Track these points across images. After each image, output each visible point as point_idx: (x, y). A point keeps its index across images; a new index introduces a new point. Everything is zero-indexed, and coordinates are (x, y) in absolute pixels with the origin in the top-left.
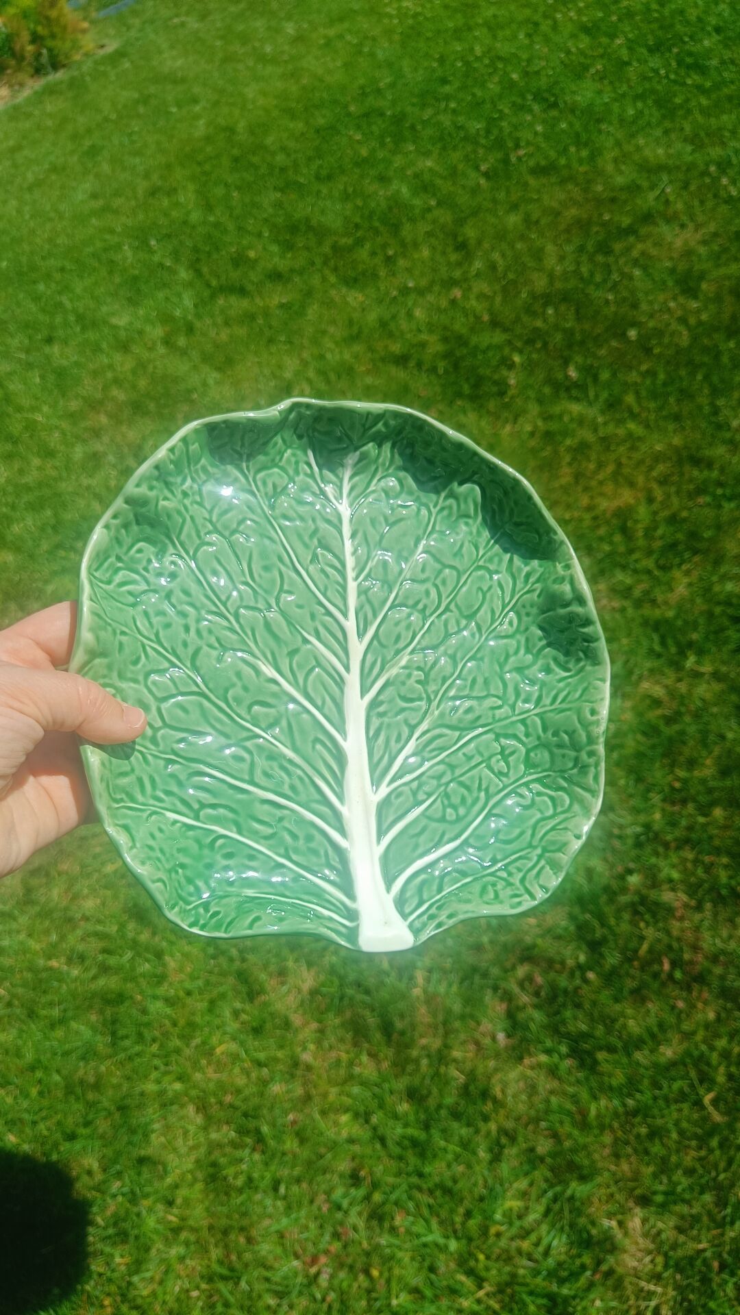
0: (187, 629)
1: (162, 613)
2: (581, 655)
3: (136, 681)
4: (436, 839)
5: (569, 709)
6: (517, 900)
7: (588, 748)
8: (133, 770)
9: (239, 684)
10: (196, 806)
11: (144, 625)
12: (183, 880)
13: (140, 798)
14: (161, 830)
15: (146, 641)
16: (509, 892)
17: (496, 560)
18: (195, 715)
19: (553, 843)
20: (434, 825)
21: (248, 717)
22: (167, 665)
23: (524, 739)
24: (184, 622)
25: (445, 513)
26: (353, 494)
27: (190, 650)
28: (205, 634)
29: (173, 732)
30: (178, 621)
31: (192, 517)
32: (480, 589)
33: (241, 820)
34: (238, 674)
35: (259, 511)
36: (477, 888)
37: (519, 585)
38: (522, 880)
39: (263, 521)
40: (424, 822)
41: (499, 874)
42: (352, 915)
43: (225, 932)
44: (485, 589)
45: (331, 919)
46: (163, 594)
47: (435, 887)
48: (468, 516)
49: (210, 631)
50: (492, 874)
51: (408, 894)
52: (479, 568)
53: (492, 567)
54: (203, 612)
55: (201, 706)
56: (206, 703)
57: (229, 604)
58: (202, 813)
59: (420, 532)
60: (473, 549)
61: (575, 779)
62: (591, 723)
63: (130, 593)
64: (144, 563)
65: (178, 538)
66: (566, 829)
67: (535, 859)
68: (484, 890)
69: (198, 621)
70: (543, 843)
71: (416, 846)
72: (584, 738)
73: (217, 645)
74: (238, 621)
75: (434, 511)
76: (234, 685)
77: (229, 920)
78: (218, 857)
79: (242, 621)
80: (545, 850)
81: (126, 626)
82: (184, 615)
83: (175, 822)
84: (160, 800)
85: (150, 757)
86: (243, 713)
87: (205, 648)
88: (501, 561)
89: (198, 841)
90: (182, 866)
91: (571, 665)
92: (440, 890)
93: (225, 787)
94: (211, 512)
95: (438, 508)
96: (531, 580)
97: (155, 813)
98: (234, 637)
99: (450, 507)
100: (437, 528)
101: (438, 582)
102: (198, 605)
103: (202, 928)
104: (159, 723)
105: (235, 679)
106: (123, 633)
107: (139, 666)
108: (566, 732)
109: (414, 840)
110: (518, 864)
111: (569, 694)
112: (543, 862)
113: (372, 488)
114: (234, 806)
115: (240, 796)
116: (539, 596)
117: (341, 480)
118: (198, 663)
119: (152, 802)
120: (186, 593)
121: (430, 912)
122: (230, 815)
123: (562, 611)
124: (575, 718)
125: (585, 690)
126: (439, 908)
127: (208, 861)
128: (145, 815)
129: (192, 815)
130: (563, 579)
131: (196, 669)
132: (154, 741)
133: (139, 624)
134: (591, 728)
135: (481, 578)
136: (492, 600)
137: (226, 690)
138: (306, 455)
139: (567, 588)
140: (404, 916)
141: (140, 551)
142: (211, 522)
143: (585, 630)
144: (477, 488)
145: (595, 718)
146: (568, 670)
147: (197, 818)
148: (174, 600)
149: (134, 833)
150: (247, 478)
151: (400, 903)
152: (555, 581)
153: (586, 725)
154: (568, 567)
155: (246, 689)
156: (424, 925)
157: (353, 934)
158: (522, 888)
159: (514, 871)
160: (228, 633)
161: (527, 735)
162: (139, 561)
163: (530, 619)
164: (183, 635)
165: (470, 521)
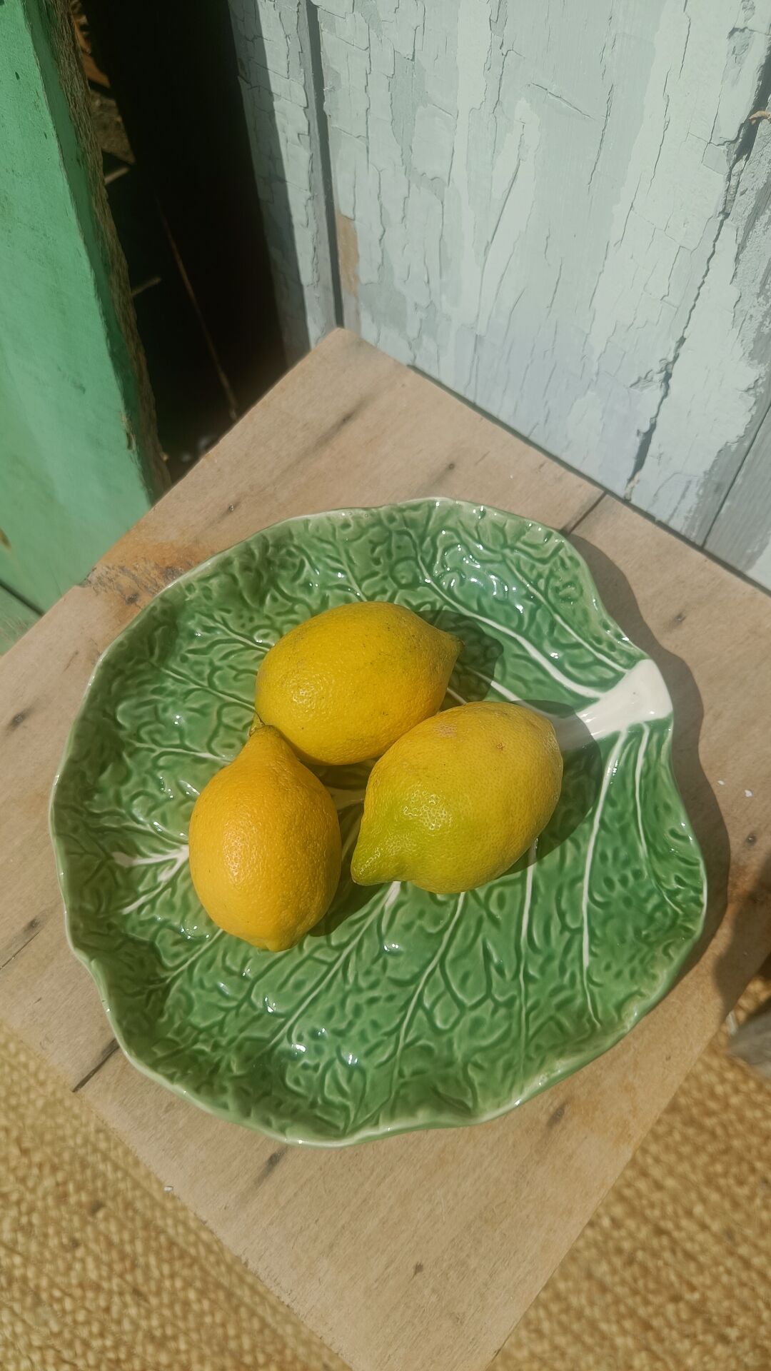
0: (372, 1001)
1: (363, 1037)
2: (283, 551)
3: (450, 1043)
4: (524, 662)
5: (347, 553)
6: (568, 562)
7: (385, 522)
8: (552, 1018)
9: (418, 923)
10: (567, 935)
11: (383, 1053)
12: (653, 928)
13: (579, 1001)
14: (608, 967)
15: (401, 1045)
16: (560, 572)
17: (198, 668)
18: (466, 964)
19: (495, 538)
20: (511, 670)
21: (452, 903)
22: (420, 1013)
23: (389, 594)
24: (365, 1007)
25: (158, 737)
26: (162, 848)
27: (395, 990)
28: (372, 978)
29: (494, 985)
30: (368, 1015)
31: (242, 1030)
32: (235, 678)
33: (567, 880)
34: (408, 927)
35: (210, 954)
36: (563, 607)
37: (219, 635)
38: (543, 561)
39: (222, 946)
40: (509, 679)
41: (542, 588)
42: (636, 733)
43: (697, 864)
44: (234, 673)
45: (647, 754)
46: (339, 1040)
47: (576, 652)
48: (156, 710)
49: (368, 973)
50: (545, 595)
51: (593, 678)
52: (211, 684)
53: (207, 671)
54: (348, 987)
55: (454, 961)
56: (451, 955)
57: (330, 960)
58: (573, 926)
59: (187, 760)
60: (192, 696)
61: (421, 530)
62: (358, 524)
63: (349, 1080)
64: (309, 1072)
65: (269, 1041)
66: (476, 528)
67: (517, 553)
68: (566, 599)
69: (359, 990)
70: (498, 548)
71: (538, 681)
72: (376, 529)
73: (381, 961)
74: (347, 944)
75: (159, 750)
76: (421, 929)
77: (683, 865)
78: (614, 894)
79: (345, 939)
80: (505, 545)
81: (391, 1072)
82: (357, 1011)
83: (592, 953)
84: (573, 976)
85: (530, 1003)
86: (450, 910)
87: (389, 973)
88: (197, 663)
89: (604, 923)
90: (637, 931)
91: (297, 562)
92: (578, 646)
93: (536, 908)
94: (227, 1010)
95: (153, 746)
96: (212, 624)
97: (590, 980)
98: (366, 944)
99: (150, 733)
100: (177, 742)
101: (239, 726)
102: (340, 996)
103: (699, 891)
104: (489, 1004)
105: (414, 929)
106: (401, 1074)
107: (432, 1044)
108: (373, 550)
109: (532, 685)
110: (526, 571)
111: (329, 557)
112: (519, 545)
113: (148, 828)
114: (554, 893)
115: (542, 888)
116: (228, 611)
117: (150, 866)
118: (408, 977)
119: (578, 986)
120: (330, 1013)
121: (606, 649)
122: (565, 893)
123: (241, 583)
124: (355, 544)
125: (321, 540)
126: (599, 641)
127: (622, 906)
128: (596, 990)
129: (578, 937)
130: (206, 589)
131: (415, 979)
132: (510, 1003)
133: (384, 1058)
134: (364, 524)
135: (222, 679)
136: (245, 662)
137: (430, 936)
138: (129, 915)
139: (214, 582)
140: (619, 676)
141: (297, 1082)
142: (239, 1006)
143: (257, 552)
144: (121, 707)
145: (352, 522)
146: (302, 564)
147: (580, 930)
148: (343, 1026)
149: (622, 996)
150: (175, 979)
151: (605, 684)
152: (208, 597)
153: (362, 531)
154: (190, 588)
155: (421, 914)
156: (622, 652)
157: (658, 726)
158: (553, 560)
159: (535, 573)
160: (364, 951)
161: (384, 591)
162: (309, 1079)
163: (255, 616)
164: (381, 1003)
165: (160, 706)
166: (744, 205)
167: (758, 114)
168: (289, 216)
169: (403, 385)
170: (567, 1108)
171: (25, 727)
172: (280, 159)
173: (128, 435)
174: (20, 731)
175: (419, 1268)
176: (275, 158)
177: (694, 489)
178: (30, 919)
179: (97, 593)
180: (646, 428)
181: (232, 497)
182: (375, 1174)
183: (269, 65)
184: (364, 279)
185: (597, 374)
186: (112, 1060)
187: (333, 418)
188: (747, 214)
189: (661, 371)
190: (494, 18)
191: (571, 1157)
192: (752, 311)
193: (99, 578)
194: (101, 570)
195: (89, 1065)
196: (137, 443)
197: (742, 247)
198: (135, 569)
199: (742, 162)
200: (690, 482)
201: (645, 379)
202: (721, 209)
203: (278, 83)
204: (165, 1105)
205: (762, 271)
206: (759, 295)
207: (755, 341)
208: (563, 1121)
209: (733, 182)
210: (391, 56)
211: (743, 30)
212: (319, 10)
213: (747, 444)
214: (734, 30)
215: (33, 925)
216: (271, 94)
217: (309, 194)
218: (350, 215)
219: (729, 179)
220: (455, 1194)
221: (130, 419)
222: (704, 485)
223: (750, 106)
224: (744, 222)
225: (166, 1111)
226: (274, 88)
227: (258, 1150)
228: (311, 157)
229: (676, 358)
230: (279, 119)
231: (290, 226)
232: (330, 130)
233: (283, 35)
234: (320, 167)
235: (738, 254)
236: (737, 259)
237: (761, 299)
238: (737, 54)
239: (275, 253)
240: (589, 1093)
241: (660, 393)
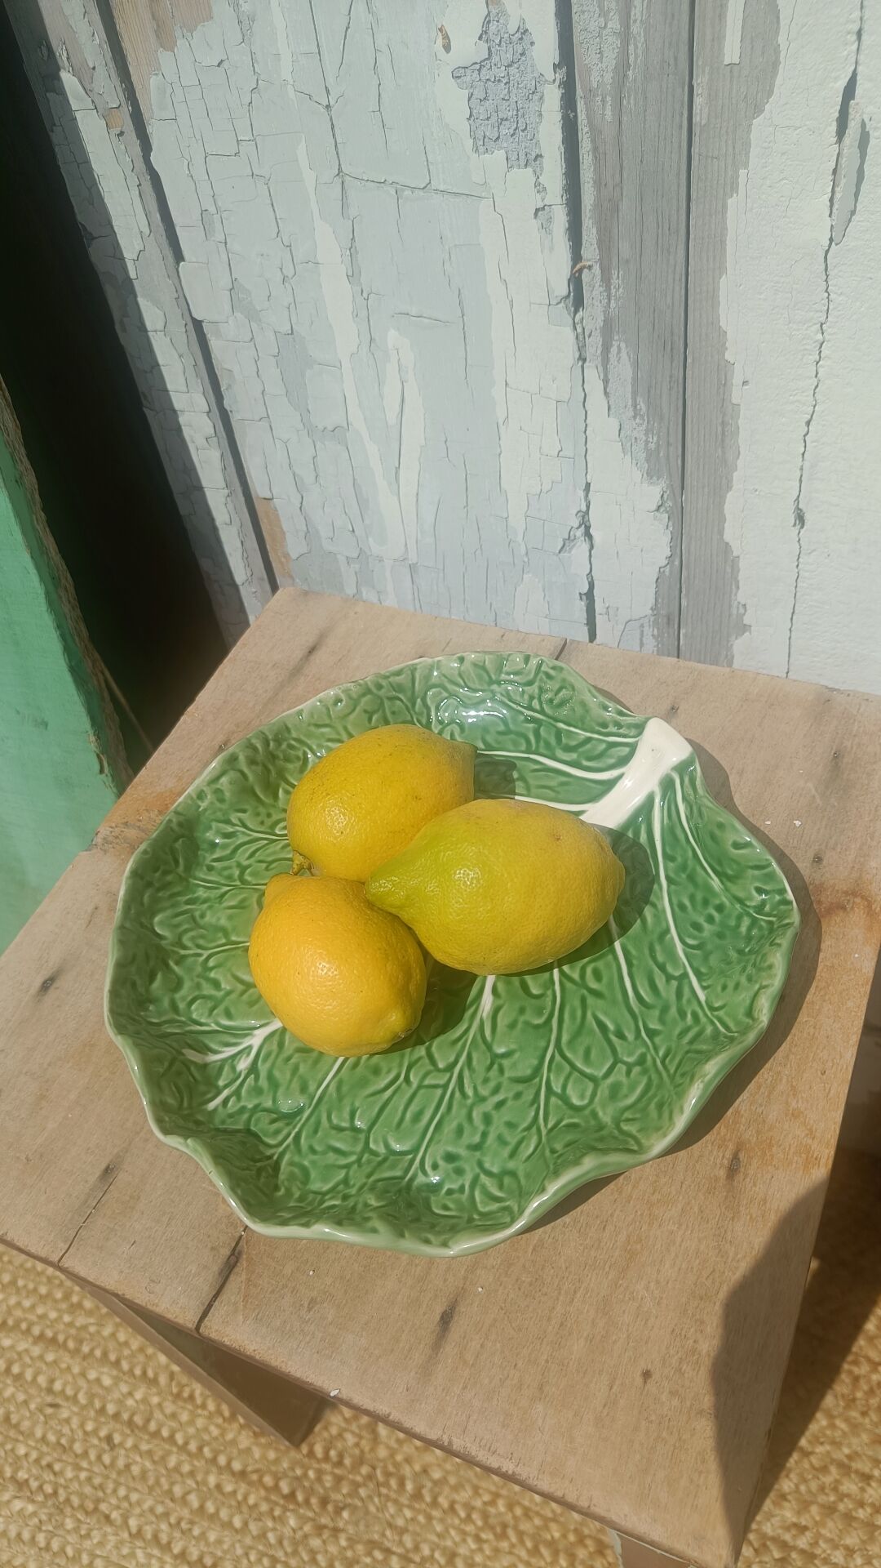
0: (500, 1105)
1: (501, 1140)
2: (284, 746)
3: (594, 1114)
4: (543, 773)
5: (345, 729)
6: (552, 672)
7: (374, 690)
8: (687, 1052)
9: (522, 1019)
10: (674, 983)
11: (528, 1145)
12: (753, 942)
13: (709, 1030)
14: (724, 988)
15: (544, 1132)
16: (549, 685)
17: (226, 873)
18: (585, 1041)
19: (480, 678)
20: (531, 782)
21: (549, 992)
22: (553, 1100)
24: (494, 1113)
25: (201, 942)
26: (234, 1040)
27: (520, 1087)
28: (492, 1084)
29: (619, 1049)
30: (500, 1119)
31: (369, 1176)
32: (267, 869)
33: (655, 936)
34: (512, 1026)
35: (313, 1119)
36: (564, 712)
37: (242, 839)
38: (530, 683)
39: (323, 1108)
40: (533, 791)
41: (538, 707)
42: (667, 785)
43: (770, 865)
44: (264, 865)
45: (684, 798)
46: (478, 1154)
47: (588, 746)
48: (193, 918)
49: (486, 1080)
50: (542, 712)
51: (612, 761)
52: (243, 881)
53: (237, 873)
54: (469, 1102)
55: (570, 1042)
56: (565, 1038)
57: (442, 1082)
58: (677, 974)
59: (239, 952)
60: (226, 897)
61: (409, 693)
62: (350, 697)
63: (501, 1187)
64: (455, 1196)
65: (402, 1178)
66: (460, 675)
67: (504, 685)
68: (562, 704)
69: (483, 1099)
70: (486, 687)
71: (563, 784)
72: (369, 697)
73: (496, 1067)
74: (455, 1062)
75: (206, 954)
76: (527, 1023)
77: (756, 872)
78: (706, 934)
79: (452, 1059)
80: (491, 682)
81: (543, 1154)
82: (487, 1119)
83: (704, 988)
84: (695, 1016)
85: (661, 1053)
86: (549, 1000)
87: (507, 1074)
88: (226, 868)
89: (706, 958)
90: (740, 952)
91: (300, 754)
92: (589, 740)
93: (635, 970)
94: (347, 1166)
95: (199, 951)
96: (230, 829)
97: (712, 1009)
98: (475, 1056)
99: (193, 939)
100: (224, 941)
102: (464, 1112)
103: (782, 891)
104: (622, 1068)
105: (520, 1026)
106: (553, 1151)
107: (575, 1120)
108: (370, 720)
109: (558, 789)
110: (518, 698)
111: (330, 740)
112: (503, 676)
113: (214, 1027)
114: (647, 952)
115: (634, 952)
116: (244, 811)
117: (224, 1061)
118: (529, 1072)
119: (703, 1020)
120: (460, 1131)
121: (614, 730)
122: (658, 948)
123: (251, 777)
124: (352, 717)
125: (318, 726)
126: (605, 725)
127: (717, 941)
128: (721, 1013)
129: (685, 981)
130: (218, 791)
131: (537, 1070)
132: (641, 1061)
133: (531, 1149)
134: (355, 696)
135: (254, 874)
136: (274, 853)
137: (537, 1027)
138: (215, 1110)
139: (224, 780)
140: (633, 748)
141: (446, 1208)
142: (359, 1161)
143: (259, 746)
144: (157, 919)
145: (343, 696)
146: (305, 754)
147: (685, 975)
148: (477, 1139)
149: (748, 1002)
150: (282, 1155)
151: (624, 761)
152: (222, 801)
153: (355, 703)
154: (201, 795)
155: (522, 1011)
156: (629, 726)
157: (685, 767)
158: (539, 678)
159: (526, 697)
160: (475, 1063)
162: (458, 1202)
163: (272, 811)
164: (510, 1103)
165: (197, 914)
166: (594, 344)
167: (578, 267)
168: (213, 520)
169: (356, 613)
170: (741, 1156)
171: (57, 988)
172: (194, 469)
173: (98, 756)
174: (52, 994)
175: (647, 1375)
176: (189, 469)
177: (648, 631)
178: (104, 1166)
179: (105, 852)
180: (585, 589)
182: (563, 1292)
183: (169, 387)
184: (294, 555)
185: (527, 553)
186: (232, 1277)
187: (299, 654)
188: (599, 352)
189: (580, 526)
190: (350, 273)
191: (765, 1201)
192: (635, 434)
193: (104, 839)
194: (104, 831)
195: (206, 1291)
196: (109, 765)
197: (606, 382)
198: (140, 821)
199: (580, 314)
200: (642, 626)
201: (569, 541)
202: (577, 355)
203: (178, 401)
204: (306, 1305)
205: (629, 395)
206: (635, 417)
207: (648, 460)
208: (742, 1169)
209: (579, 330)
210: (273, 338)
211: (543, 209)
212: (204, 324)
213: (677, 563)
214: (537, 210)
215: (108, 1171)
216: (175, 411)
217: (226, 491)
218: (268, 495)
219: (575, 329)
220: (658, 1282)
222: (656, 623)
223: (570, 263)
224: (600, 359)
225: (309, 1310)
226: (177, 406)
227: (425, 1314)
228: (222, 455)
229: (588, 507)
230: (187, 432)
231: (215, 529)
232: (233, 424)
233: (177, 357)
234: (232, 463)
235: (605, 389)
236: (606, 393)
237: (638, 420)
238: (546, 228)
239: (205, 564)
240: (758, 1132)
241: (586, 546)
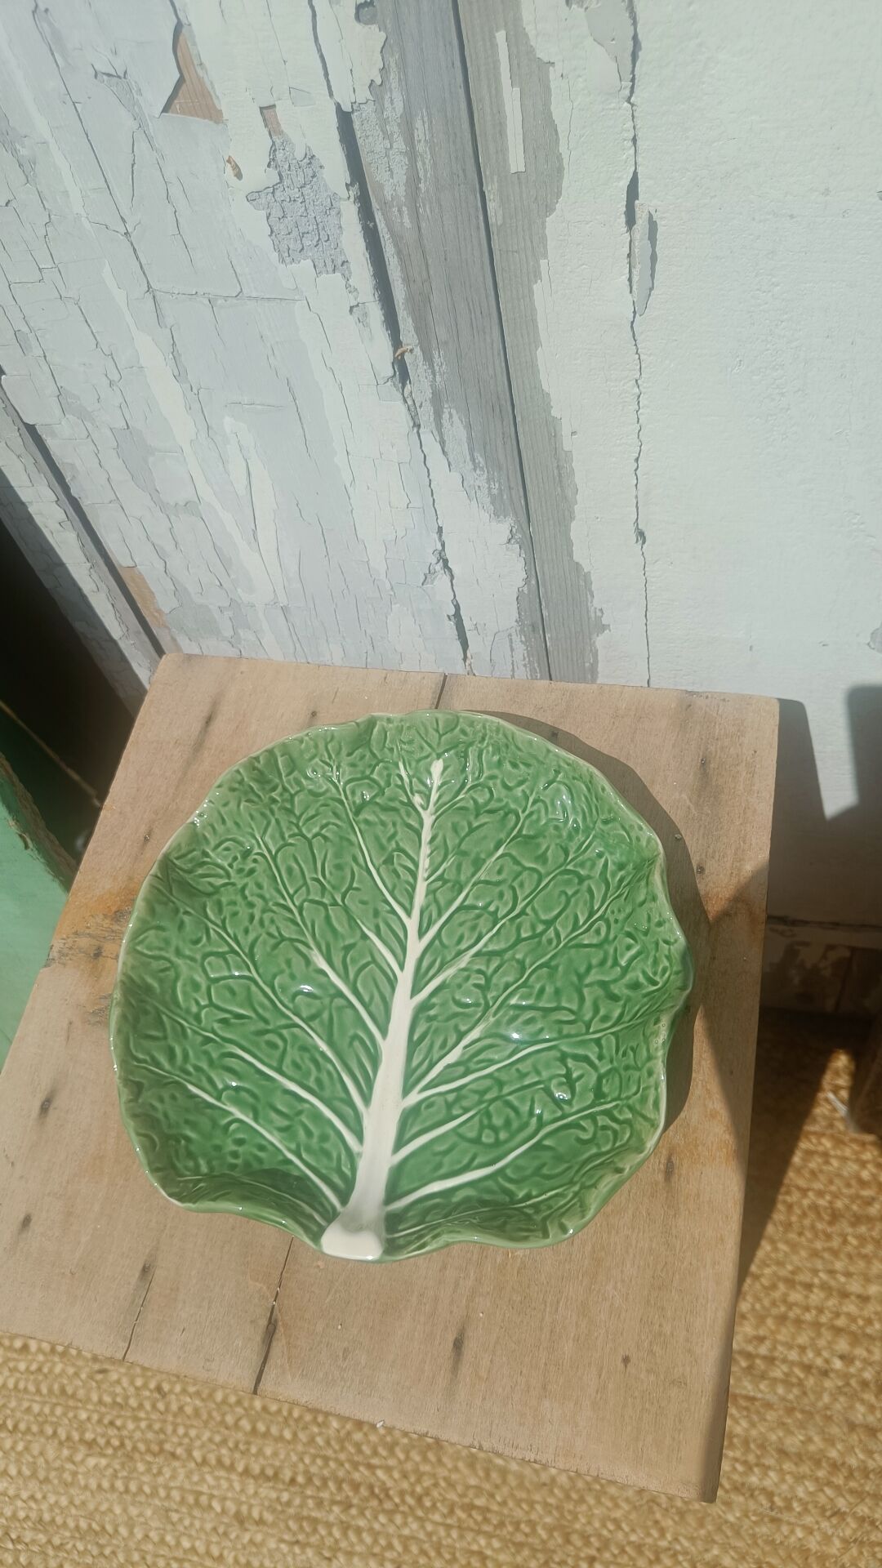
166: (426, 414)
167: (399, 352)
168: (80, 589)
169: (242, 673)
170: (673, 1159)
171: (55, 1108)
172: (52, 549)
173: (21, 836)
174: (53, 1115)
175: (626, 1360)
176: (47, 551)
177: (516, 639)
178: (140, 1267)
179: (64, 965)
180: (452, 611)
181: (143, 829)
182: (548, 1305)
183: (13, 484)
184: (166, 610)
185: (392, 588)
186: (274, 1344)
187: (197, 726)
188: (432, 419)
189: (439, 561)
190: (176, 373)
191: (698, 1195)
192: (478, 483)
193: (60, 952)
194: (58, 944)
195: (255, 1359)
196: (32, 840)
197: (442, 443)
198: (88, 928)
199: (408, 387)
200: (510, 635)
201: (429, 575)
202: (411, 424)
203: (25, 495)
204: (341, 1355)
205: (467, 452)
206: (475, 470)
207: (492, 503)
208: (676, 1171)
209: (410, 402)
210: (109, 433)
211: (357, 305)
212: (37, 427)
213: (533, 582)
214: (351, 308)
215: (146, 1270)
216: (23, 504)
217: (89, 565)
218: (131, 564)
219: (405, 401)
220: (623, 1281)
221: (17, 821)
222: (522, 631)
223: (391, 349)
224: (434, 425)
225: (345, 1359)
226: (24, 499)
227: (440, 1344)
228: (78, 536)
229: (443, 545)
230: (38, 520)
231: (83, 597)
232: (84, 508)
233: (15, 457)
234: (89, 539)
235: (443, 451)
236: (444, 452)
237: (478, 472)
238: (363, 321)
239: (79, 626)
240: (685, 1136)
241: (447, 578)
